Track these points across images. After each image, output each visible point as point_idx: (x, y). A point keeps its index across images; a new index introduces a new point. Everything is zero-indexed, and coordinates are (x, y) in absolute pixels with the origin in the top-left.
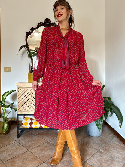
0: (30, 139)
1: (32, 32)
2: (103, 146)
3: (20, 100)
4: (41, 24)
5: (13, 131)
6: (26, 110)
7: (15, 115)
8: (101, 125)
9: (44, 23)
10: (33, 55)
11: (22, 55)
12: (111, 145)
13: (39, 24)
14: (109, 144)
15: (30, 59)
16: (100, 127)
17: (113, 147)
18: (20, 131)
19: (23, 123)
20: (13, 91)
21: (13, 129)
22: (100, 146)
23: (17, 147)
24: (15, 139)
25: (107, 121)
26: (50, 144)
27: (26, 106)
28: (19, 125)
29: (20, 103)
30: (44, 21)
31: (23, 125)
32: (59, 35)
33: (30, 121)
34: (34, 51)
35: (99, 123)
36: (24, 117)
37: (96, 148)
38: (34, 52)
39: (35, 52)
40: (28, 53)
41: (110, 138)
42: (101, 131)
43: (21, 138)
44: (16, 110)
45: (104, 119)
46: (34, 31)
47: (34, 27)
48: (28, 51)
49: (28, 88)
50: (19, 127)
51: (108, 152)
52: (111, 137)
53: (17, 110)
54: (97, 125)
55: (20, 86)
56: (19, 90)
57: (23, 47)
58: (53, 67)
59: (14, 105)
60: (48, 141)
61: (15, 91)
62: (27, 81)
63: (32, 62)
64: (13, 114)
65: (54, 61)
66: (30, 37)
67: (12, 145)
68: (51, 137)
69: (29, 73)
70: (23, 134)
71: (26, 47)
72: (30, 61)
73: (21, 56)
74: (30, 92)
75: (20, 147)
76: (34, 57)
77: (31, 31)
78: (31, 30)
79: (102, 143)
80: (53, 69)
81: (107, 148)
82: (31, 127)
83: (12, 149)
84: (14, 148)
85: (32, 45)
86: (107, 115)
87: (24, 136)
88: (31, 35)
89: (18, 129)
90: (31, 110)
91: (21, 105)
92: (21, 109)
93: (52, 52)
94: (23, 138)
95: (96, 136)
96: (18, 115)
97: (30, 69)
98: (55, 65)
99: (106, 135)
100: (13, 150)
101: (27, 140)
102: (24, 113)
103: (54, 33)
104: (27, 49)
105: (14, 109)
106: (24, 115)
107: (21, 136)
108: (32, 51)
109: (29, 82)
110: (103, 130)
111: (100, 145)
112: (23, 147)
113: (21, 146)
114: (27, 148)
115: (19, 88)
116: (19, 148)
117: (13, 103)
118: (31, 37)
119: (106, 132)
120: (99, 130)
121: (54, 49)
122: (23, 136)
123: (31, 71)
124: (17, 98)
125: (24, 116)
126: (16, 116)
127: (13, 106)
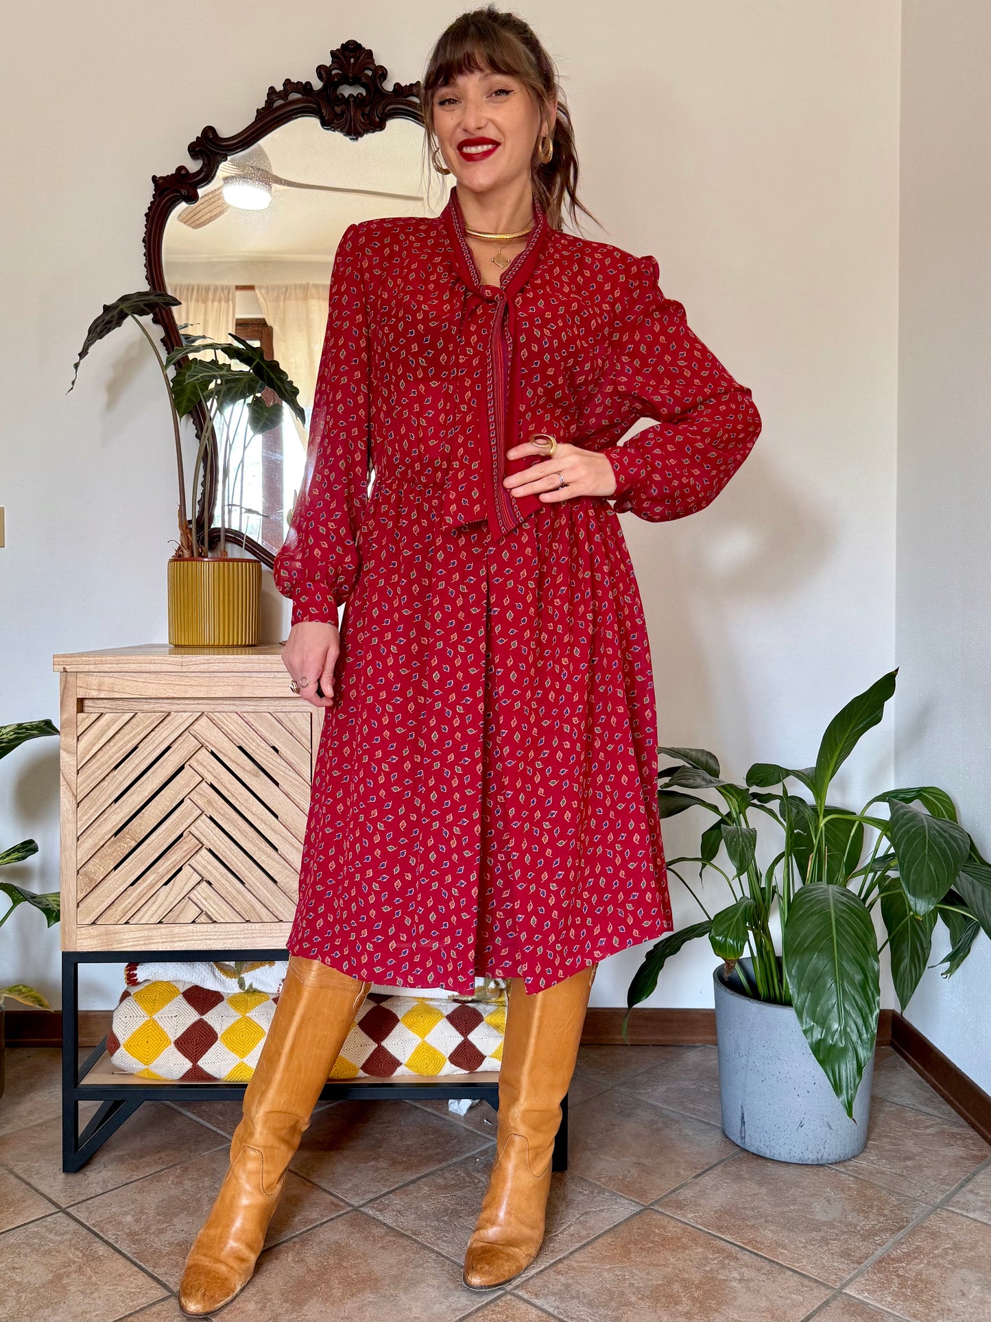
0: (188, 1184)
1: (207, 175)
2: (880, 1252)
3: (89, 812)
4: (294, 96)
5: (25, 1107)
6: (152, 913)
7: (48, 959)
8: (863, 1054)
9: (317, 84)
10: (217, 391)
11: (115, 387)
12: (957, 1247)
13: (269, 102)
14: (934, 1235)
15: (187, 427)
16: (847, 1069)
17: (972, 1263)
18: (88, 1110)
19: (122, 1029)
20: (24, 733)
21: (31, 1088)
22: (846, 1254)
23: (67, 1264)
24: (43, 1188)
25: (912, 1016)
26: (380, 1231)
27: (150, 877)
28: (83, 1057)
29: (88, 844)
30: (321, 70)
31: (122, 1058)
32: (458, 280)
33: (192, 1016)
34: (230, 351)
35: (845, 1034)
36: (132, 980)
37: (813, 1273)
38: (223, 358)
39: (237, 366)
40: (172, 372)
41: (943, 1181)
42: (859, 1107)
43: (99, 1176)
44: (53, 915)
45: (888, 999)
46: (225, 168)
47: (228, 129)
48: (164, 355)
49: (166, 706)
50: (87, 1071)
51: (929, 1305)
52: (957, 1162)
53: (67, 907)
54: (825, 1054)
55: (94, 680)
56: (85, 719)
57: (122, 316)
58: (418, 521)
59: (33, 860)
60: (356, 1201)
61: (46, 728)
62: (163, 637)
63: (208, 457)
64: (25, 943)
65: (420, 473)
66: (186, 220)
67: (12, 1239)
68: (383, 1164)
69: (178, 558)
70: (117, 1134)
71: (147, 319)
72: (191, 448)
73: (103, 397)
74: (189, 744)
75: (93, 1258)
76: (228, 410)
77: (194, 166)
78: (195, 150)
79: (872, 1222)
80: (420, 538)
81: (917, 1266)
82: (196, 1072)
83: (12, 1283)
84: (35, 1272)
85: (204, 294)
86: (920, 958)
87: (132, 1156)
88: (192, 198)
89: (73, 1093)
90: (192, 912)
91: (98, 868)
92: (98, 902)
93: (409, 406)
94: (124, 1177)
95: (810, 1157)
96: (72, 961)
97: (185, 525)
98: (429, 500)
99: (910, 1146)
100: (21, 1288)
101: (153, 1198)
102: (130, 941)
103: (422, 265)
104: (158, 332)
105: (33, 899)
106: (134, 959)
107: (103, 1158)
108: (207, 356)
109: (179, 647)
110: (875, 1102)
111: (855, 1242)
112: (120, 1265)
113: (101, 1249)
114: (158, 1272)
115: (81, 702)
116: (80, 1270)
117: (28, 847)
118: (194, 222)
119: (909, 1115)
120: (838, 1103)
121: (426, 380)
122: (121, 1160)
123: (201, 541)
124: (66, 801)
125: (132, 966)
126: (56, 971)
127: (24, 874)
